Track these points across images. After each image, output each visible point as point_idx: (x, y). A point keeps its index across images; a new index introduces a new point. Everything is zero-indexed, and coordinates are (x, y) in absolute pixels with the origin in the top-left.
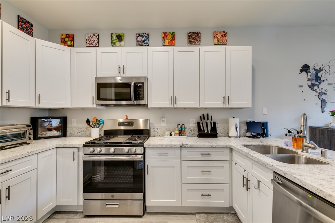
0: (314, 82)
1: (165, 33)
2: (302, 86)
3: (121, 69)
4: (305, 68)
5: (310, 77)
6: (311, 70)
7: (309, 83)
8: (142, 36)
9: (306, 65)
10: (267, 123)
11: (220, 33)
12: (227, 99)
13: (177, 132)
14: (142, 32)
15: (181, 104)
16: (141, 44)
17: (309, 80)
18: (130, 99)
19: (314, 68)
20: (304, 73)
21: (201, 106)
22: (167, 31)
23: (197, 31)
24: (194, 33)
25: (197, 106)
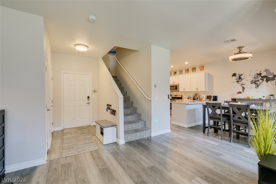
0: (238, 80)
1: (186, 70)
2: (233, 82)
3: (174, 82)
4: (234, 75)
5: (236, 78)
6: (237, 75)
7: (236, 81)
8: (180, 71)
9: (234, 73)
10: (217, 96)
11: (201, 67)
12: (197, 89)
13: (187, 98)
14: (180, 70)
15: (186, 90)
16: (180, 73)
17: (236, 79)
18: (174, 90)
19: (238, 74)
20: (234, 76)
21: (191, 91)
22: (186, 69)
23: (195, 67)
24: (193, 68)
25: (190, 91)
